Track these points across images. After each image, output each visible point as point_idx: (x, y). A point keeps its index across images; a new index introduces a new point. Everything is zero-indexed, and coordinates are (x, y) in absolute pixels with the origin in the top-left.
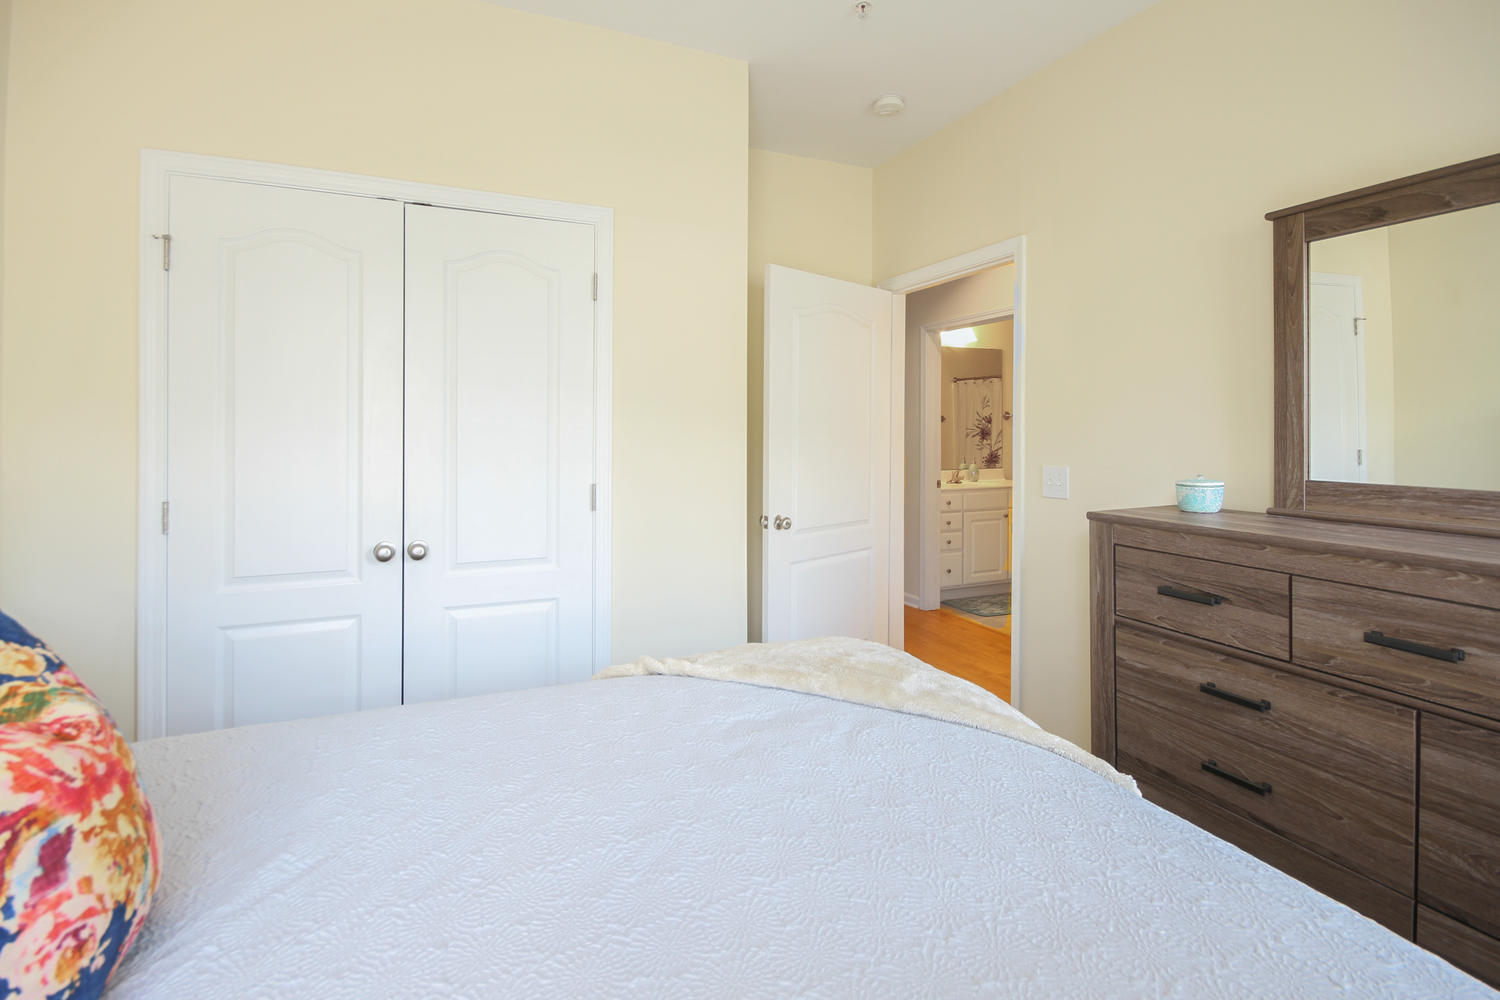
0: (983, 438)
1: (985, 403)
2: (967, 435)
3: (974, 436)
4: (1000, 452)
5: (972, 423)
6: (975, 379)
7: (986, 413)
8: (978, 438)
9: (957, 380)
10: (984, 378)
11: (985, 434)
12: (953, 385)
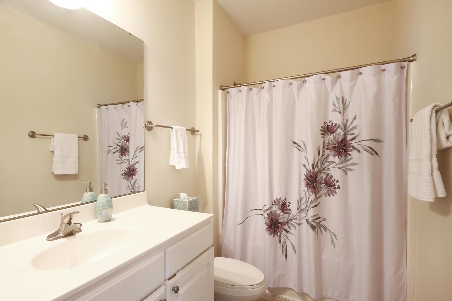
0: (122, 154)
1: (124, 125)
2: (109, 152)
3: (114, 153)
4: (137, 166)
5: (113, 141)
6: (115, 104)
7: (125, 133)
8: (118, 154)
9: (99, 106)
10: (123, 103)
11: (123, 151)
12: (97, 109)
